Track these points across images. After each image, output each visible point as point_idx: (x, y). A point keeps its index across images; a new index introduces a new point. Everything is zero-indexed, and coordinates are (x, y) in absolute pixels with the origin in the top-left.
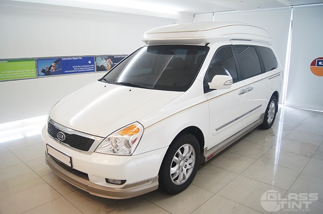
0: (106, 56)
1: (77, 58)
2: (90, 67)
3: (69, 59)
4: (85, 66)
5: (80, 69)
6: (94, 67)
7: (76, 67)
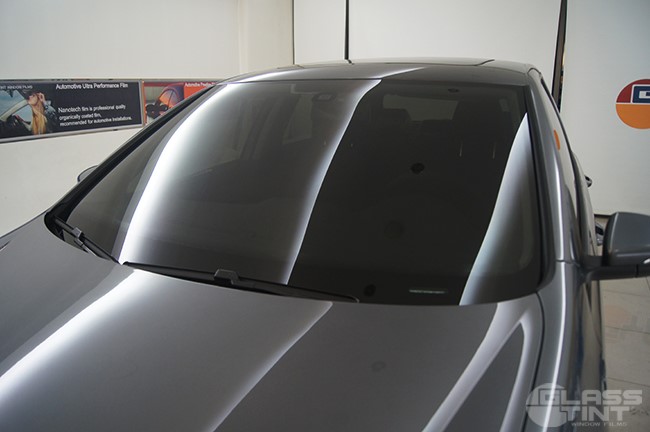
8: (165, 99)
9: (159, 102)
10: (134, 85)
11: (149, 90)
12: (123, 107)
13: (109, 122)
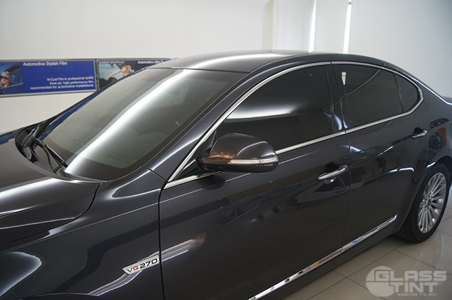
0: (121, 60)
1: (56, 64)
2: (85, 80)
3: (39, 64)
4: (73, 79)
5: (63, 84)
6: (94, 80)
7: (56, 79)
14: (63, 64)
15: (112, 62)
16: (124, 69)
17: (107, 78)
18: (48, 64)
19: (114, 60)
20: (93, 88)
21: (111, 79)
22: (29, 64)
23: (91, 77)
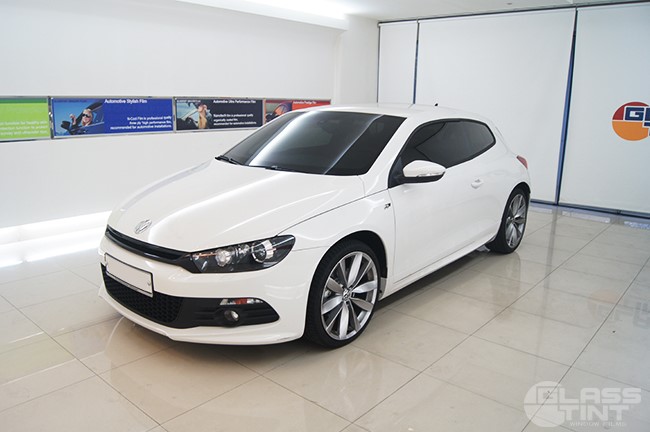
0: (197, 99)
1: (136, 102)
2: (163, 120)
3: (120, 101)
4: (152, 118)
5: (142, 124)
6: (171, 120)
7: (135, 119)
8: (278, 111)
9: (275, 113)
10: (259, 102)
11: (269, 104)
12: (251, 115)
13: (242, 124)
14: (144, 102)
15: (189, 101)
16: (200, 108)
17: (184, 119)
18: (129, 101)
19: (192, 98)
20: (171, 129)
21: (188, 119)
22: (111, 101)
23: (169, 117)
